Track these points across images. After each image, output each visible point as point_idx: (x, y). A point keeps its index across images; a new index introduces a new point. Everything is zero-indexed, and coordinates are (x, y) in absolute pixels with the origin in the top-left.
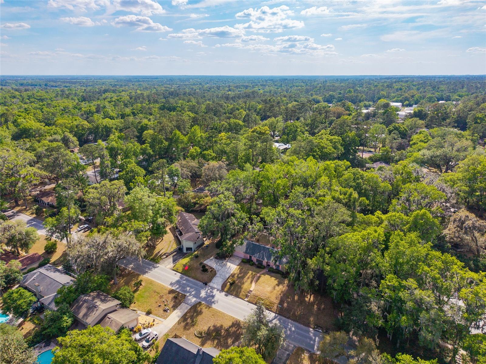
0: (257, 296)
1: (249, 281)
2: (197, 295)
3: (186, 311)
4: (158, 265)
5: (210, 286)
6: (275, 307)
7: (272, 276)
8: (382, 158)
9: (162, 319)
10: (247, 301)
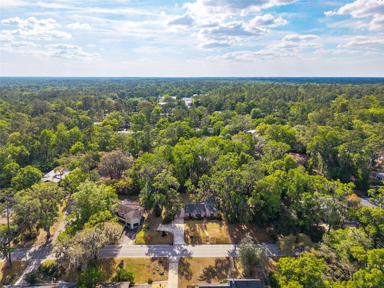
0: (215, 238)
1: (201, 230)
2: (174, 254)
3: (177, 268)
4: (120, 246)
5: (176, 245)
6: (230, 241)
7: (213, 222)
8: (204, 133)
9: (165, 282)
10: (210, 244)
